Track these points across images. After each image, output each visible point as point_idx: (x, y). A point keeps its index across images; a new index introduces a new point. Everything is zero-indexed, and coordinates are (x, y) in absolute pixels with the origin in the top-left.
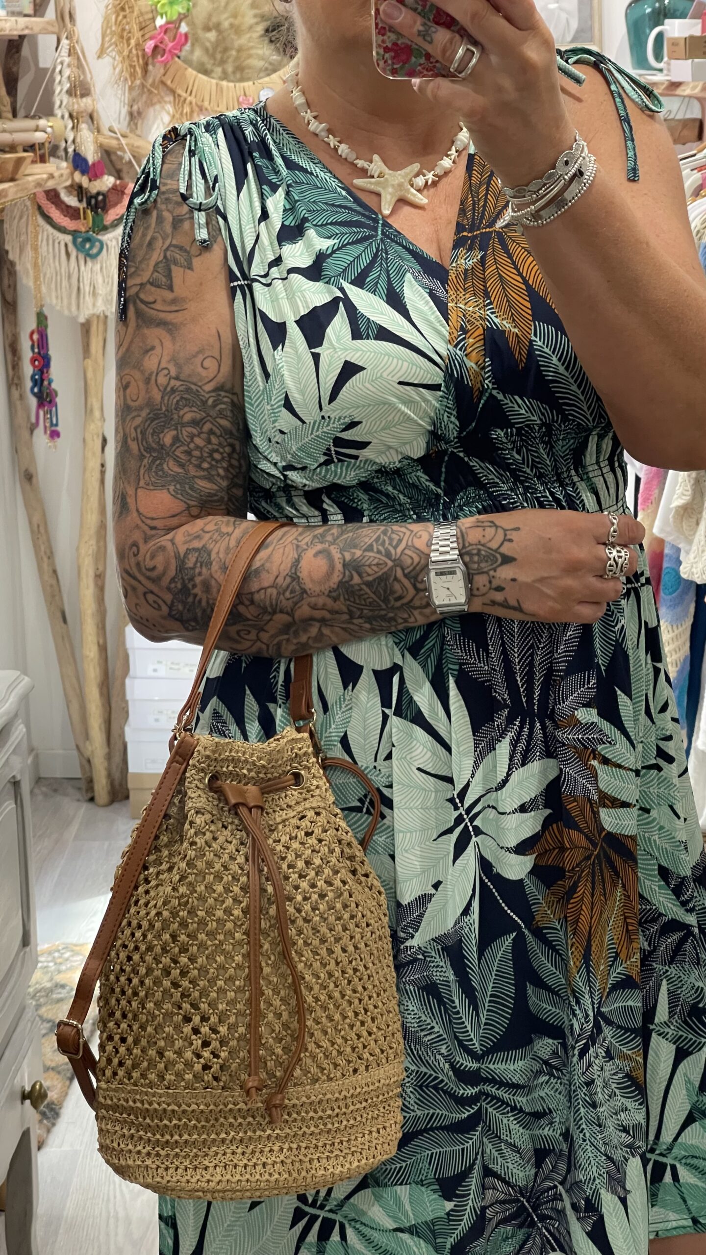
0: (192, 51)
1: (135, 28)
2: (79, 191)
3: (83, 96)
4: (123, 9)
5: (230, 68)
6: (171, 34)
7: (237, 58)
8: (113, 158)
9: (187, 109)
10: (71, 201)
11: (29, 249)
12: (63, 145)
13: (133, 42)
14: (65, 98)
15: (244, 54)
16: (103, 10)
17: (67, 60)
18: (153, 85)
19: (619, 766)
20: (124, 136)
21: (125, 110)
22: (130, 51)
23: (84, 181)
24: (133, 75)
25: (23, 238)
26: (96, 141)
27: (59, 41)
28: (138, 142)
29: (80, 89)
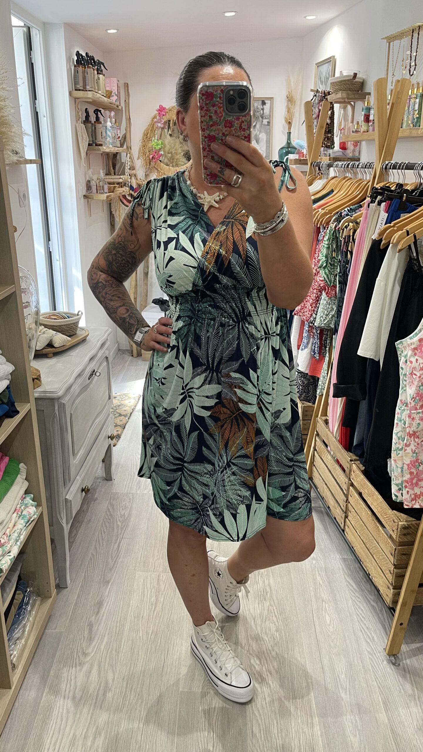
0: (164, 159)
1: (147, 151)
2: (131, 195)
3: (133, 170)
4: (144, 146)
5: (174, 164)
6: (157, 153)
7: (176, 162)
9: (161, 174)
10: (129, 198)
11: (118, 211)
12: (127, 183)
13: (147, 155)
14: (128, 170)
15: (178, 161)
16: (139, 146)
17: (129, 160)
18: (152, 167)
19: (249, 392)
20: (144, 181)
21: (144, 174)
22: (146, 158)
23: (133, 193)
24: (147, 165)
25: (116, 208)
26: (136, 182)
27: (127, 154)
29: (132, 168)
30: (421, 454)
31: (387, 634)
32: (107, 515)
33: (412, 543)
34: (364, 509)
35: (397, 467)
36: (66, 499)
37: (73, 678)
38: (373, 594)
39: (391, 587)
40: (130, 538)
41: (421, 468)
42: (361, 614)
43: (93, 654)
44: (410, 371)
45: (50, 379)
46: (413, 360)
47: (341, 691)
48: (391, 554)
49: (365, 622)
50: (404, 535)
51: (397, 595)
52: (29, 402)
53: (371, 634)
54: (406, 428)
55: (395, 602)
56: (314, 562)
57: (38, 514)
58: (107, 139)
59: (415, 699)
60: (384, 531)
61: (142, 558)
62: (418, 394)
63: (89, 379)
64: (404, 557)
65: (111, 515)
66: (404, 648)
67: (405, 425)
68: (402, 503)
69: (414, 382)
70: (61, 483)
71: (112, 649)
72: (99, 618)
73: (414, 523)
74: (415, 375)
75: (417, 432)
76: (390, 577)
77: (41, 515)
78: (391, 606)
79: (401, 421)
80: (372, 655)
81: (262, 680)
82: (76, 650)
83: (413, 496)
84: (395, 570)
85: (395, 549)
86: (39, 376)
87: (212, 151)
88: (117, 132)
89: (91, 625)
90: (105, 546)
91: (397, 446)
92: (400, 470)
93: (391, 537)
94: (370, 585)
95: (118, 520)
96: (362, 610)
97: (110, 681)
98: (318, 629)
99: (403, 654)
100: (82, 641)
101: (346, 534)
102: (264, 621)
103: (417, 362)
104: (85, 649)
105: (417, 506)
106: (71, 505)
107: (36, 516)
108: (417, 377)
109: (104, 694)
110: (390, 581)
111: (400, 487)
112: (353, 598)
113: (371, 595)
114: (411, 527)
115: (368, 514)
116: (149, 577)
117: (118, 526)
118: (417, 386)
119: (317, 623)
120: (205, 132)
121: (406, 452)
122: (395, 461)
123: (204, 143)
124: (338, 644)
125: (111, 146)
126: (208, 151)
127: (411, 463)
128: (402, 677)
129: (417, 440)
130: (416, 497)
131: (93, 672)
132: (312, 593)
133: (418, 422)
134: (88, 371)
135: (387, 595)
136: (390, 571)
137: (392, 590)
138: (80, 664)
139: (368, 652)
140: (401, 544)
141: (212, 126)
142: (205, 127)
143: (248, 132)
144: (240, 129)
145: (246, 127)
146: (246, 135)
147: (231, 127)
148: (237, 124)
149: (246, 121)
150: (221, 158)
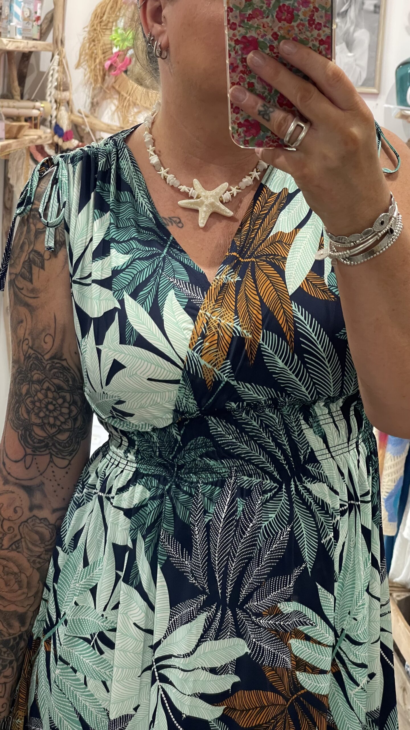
1: (100, 52)
2: (56, 147)
3: (64, 90)
4: (94, 41)
6: (122, 58)
8: (79, 129)
9: (126, 104)
10: (51, 152)
11: (22, 178)
12: (49, 118)
13: (98, 61)
14: (53, 91)
16: (82, 40)
17: (57, 68)
18: (107, 88)
19: (320, 643)
20: (87, 116)
21: (89, 101)
22: (95, 66)
23: (60, 141)
24: (96, 81)
25: (20, 171)
26: (69, 118)
27: (53, 56)
28: (95, 121)
29: (63, 86)
58: (11, 21)
87: (250, 72)
88: (36, 6)
120: (236, 31)
123: (233, 54)
125: (19, 37)
126: (241, 72)
141: (250, 17)
142: (237, 21)
143: (327, 31)
144: (310, 25)
145: (322, 21)
146: (324, 38)
147: (290, 21)
148: (304, 14)
149: (323, 8)
150: (270, 87)
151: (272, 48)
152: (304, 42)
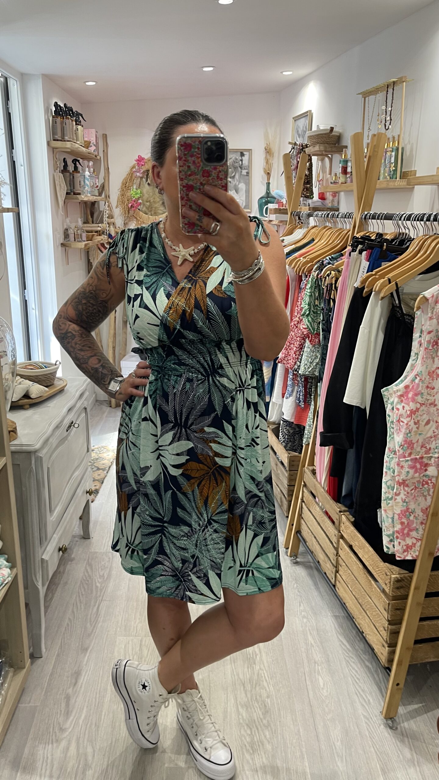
0: (143, 208)
1: (126, 200)
4: (123, 195)
5: (153, 213)
6: (136, 202)
7: (155, 210)
11: (95, 258)
12: (106, 231)
13: (125, 204)
14: (107, 219)
15: (157, 209)
16: (118, 195)
17: (107, 208)
18: (131, 216)
19: (225, 445)
21: (123, 222)
22: (125, 207)
24: (125, 213)
25: (94, 255)
26: (115, 230)
27: (105, 203)
29: (111, 217)
30: (411, 503)
31: (383, 696)
32: (85, 576)
33: (406, 597)
34: (355, 562)
35: (388, 517)
36: (42, 559)
37: (49, 755)
38: (367, 654)
39: (386, 645)
40: (110, 601)
41: (412, 518)
42: (355, 675)
43: (70, 730)
44: (397, 417)
45: (26, 432)
46: (400, 407)
47: (337, 759)
48: (385, 610)
49: (360, 684)
50: (398, 588)
51: (392, 653)
52: (5, 456)
53: (366, 696)
54: (395, 477)
55: (390, 661)
56: (305, 620)
57: (13, 576)
58: (85, 188)
59: (414, 764)
60: (376, 584)
61: (123, 621)
62: (405, 441)
63: (67, 431)
64: (398, 612)
65: (89, 576)
66: (401, 710)
67: (394, 474)
68: (395, 555)
69: (401, 430)
70: (37, 542)
71: (91, 724)
72: (76, 691)
73: (406, 575)
74: (403, 422)
75: (406, 480)
76: (385, 634)
77: (16, 577)
78: (386, 666)
79: (390, 469)
80: (368, 719)
81: (253, 751)
82: (52, 726)
83: (405, 547)
84: (389, 627)
85: (389, 604)
86: (16, 428)
88: (96, 181)
89: (68, 698)
90: (83, 609)
91: (387, 495)
92: (390, 520)
93: (384, 591)
94: (364, 644)
95: (97, 581)
96: (356, 671)
97: (90, 758)
98: (311, 693)
99: (400, 716)
100: (59, 716)
101: (337, 589)
102: (254, 686)
103: (403, 409)
104: (61, 724)
105: (409, 558)
106: (47, 566)
107: (10, 579)
108: (405, 424)
109: (84, 773)
110: (385, 638)
111: (391, 538)
112: (347, 658)
113: (366, 655)
114: (403, 580)
115: (359, 567)
116: (130, 642)
117: (97, 587)
118: (405, 434)
119: (310, 687)
120: (183, 182)
121: (396, 501)
122: (385, 511)
124: (333, 708)
125: (89, 195)
126: (186, 200)
127: (401, 513)
128: (400, 742)
129: (406, 489)
130: (408, 548)
131: (70, 748)
132: (304, 655)
133: (407, 470)
134: (67, 422)
135: (382, 654)
136: (384, 628)
137: (387, 648)
138: (57, 741)
139: (364, 716)
140: (395, 598)
141: (190, 175)
142: (184, 177)
143: (225, 181)
144: (217, 179)
145: (223, 177)
146: (224, 184)
147: (208, 176)
148: (215, 173)
149: (223, 171)
150: (200, 206)
151: (200, 189)
152: (215, 186)
